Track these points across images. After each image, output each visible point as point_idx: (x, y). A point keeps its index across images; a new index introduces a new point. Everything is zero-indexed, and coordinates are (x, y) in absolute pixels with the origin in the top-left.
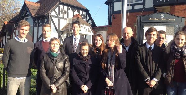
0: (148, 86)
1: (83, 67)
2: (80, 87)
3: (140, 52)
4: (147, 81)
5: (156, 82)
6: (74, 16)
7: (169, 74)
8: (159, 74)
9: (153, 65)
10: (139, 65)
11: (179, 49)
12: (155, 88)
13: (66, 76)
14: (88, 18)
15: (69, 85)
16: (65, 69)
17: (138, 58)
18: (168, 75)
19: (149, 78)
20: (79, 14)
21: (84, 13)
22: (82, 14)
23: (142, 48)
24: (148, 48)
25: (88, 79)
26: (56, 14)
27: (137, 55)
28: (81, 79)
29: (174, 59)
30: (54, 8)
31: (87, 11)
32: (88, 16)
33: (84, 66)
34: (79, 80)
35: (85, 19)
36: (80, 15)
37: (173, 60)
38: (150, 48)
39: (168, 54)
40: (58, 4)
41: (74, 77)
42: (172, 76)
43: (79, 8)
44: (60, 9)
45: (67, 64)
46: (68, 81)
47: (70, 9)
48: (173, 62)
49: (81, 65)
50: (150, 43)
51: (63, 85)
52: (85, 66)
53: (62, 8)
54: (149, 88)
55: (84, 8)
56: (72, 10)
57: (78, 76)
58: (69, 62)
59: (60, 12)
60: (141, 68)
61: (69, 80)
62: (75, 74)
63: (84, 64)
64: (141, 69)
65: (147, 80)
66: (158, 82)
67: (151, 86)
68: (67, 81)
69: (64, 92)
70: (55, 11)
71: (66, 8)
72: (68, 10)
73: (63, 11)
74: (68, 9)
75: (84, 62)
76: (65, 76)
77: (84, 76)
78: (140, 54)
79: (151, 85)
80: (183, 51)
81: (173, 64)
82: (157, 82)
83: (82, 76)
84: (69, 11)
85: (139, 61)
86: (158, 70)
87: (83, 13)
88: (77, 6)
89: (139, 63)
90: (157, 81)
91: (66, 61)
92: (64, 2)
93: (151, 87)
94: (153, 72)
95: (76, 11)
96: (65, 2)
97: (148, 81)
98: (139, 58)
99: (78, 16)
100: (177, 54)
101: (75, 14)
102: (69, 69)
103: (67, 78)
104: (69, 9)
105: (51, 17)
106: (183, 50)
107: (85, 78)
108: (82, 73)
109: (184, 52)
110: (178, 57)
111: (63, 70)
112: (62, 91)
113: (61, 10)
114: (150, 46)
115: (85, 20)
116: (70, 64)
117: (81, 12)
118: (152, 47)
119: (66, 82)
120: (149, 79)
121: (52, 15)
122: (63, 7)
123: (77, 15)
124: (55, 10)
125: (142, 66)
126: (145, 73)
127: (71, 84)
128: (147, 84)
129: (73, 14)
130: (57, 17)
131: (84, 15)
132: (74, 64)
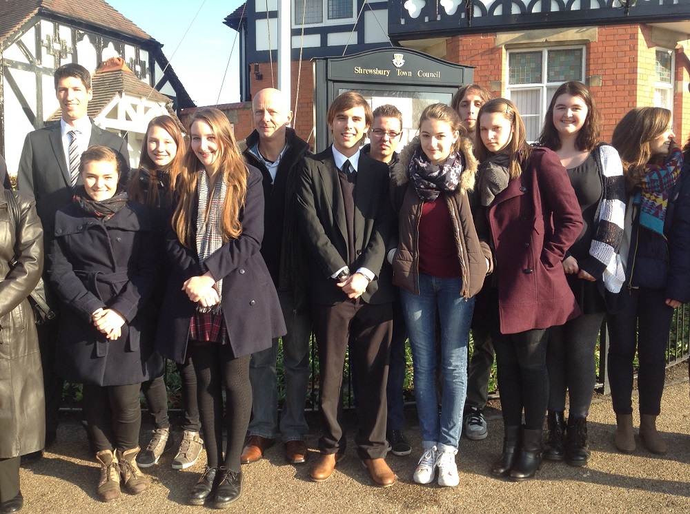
0: (343, 295)
1: (97, 242)
2: (88, 317)
3: (312, 179)
4: (338, 280)
5: (369, 280)
6: (100, 65)
7: (407, 253)
8: (376, 253)
9: (356, 223)
10: (312, 226)
11: (434, 169)
12: (367, 299)
13: (25, 277)
14: (159, 74)
15: (43, 314)
16: (21, 252)
17: (307, 202)
18: (402, 254)
19: (345, 269)
20: (123, 57)
21: (144, 56)
22: (134, 58)
23: (319, 163)
24: (340, 165)
25: (120, 287)
26: (27, 56)
27: (304, 191)
28: (91, 288)
29: (420, 201)
30: (16, 33)
31: (154, 48)
32: (157, 66)
33: (100, 239)
34: (85, 291)
35: (148, 76)
36: (128, 60)
37: (416, 206)
38: (347, 164)
39: (400, 187)
40: (32, 15)
41: (61, 283)
42: (414, 257)
43: (121, 36)
44: (43, 37)
45: (31, 230)
46: (39, 296)
47: (86, 38)
48: (418, 210)
49: (86, 233)
50: (346, 148)
51: (18, 311)
52: (102, 236)
53: (51, 34)
54: (345, 303)
55: (143, 36)
56: (92, 41)
57: (81, 278)
58: (40, 224)
59: (44, 50)
60: (316, 233)
61: (43, 292)
62: (65, 271)
63: (98, 228)
64: (318, 239)
65: (340, 275)
66: (375, 278)
67: (351, 296)
68: (34, 295)
69: (22, 341)
70: (20, 44)
71: (65, 32)
72: (74, 43)
73: (57, 47)
74: (75, 40)
75: (98, 222)
76: (21, 279)
77: (105, 277)
78: (313, 187)
79: (354, 291)
80: (445, 176)
81: (416, 216)
82: (372, 279)
83: (94, 275)
84: (79, 45)
85: (312, 211)
86: (373, 238)
87: (137, 55)
88: (114, 27)
89: (309, 217)
90: (372, 276)
91: (23, 220)
92: (59, 9)
93: (353, 298)
94: (359, 246)
95: (111, 45)
96: (61, 11)
97: (344, 277)
98: (311, 199)
99: (117, 65)
100: (428, 187)
101: (105, 59)
102: (38, 250)
103: (32, 284)
104: (81, 39)
105: (6, 67)
106: (444, 172)
107: (110, 284)
108: (94, 264)
109: (447, 179)
110: (429, 194)
111: (11, 254)
112: (16, 335)
113: (46, 42)
114: (346, 159)
115: (147, 80)
116: (41, 230)
117: (130, 50)
118: (354, 161)
119: (31, 299)
120: (347, 272)
121: (10, 62)
122: (56, 29)
123: (112, 60)
124: (22, 38)
125: (320, 228)
126: (333, 253)
127: (52, 309)
128: (341, 288)
129: (99, 57)
130: (30, 67)
131: (142, 64)
132: (59, 232)
